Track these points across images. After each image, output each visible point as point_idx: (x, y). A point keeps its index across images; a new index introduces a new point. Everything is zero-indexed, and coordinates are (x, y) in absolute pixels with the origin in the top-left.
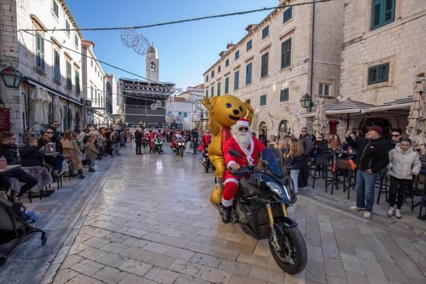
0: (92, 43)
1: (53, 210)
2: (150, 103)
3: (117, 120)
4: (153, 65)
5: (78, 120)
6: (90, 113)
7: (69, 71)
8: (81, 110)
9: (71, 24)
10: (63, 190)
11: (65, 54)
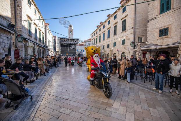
0: (48, 24)
1: (35, 88)
2: (70, 46)
3: (58, 53)
4: (71, 32)
5: (43, 53)
6: (48, 51)
7: (40, 35)
8: (44, 50)
9: (41, 18)
10: (38, 80)
11: (39, 29)
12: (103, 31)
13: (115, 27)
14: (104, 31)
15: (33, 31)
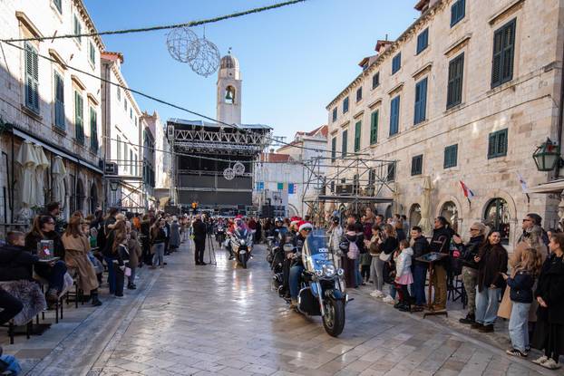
0: (119, 56)
1: (47, 358)
2: (223, 166)
3: (163, 201)
4: (230, 91)
5: (94, 200)
6: (114, 186)
7: (79, 111)
8: (99, 181)
9: (83, 24)
10: (65, 325)
11: (73, 79)
12: (393, 85)
13: (457, 67)
14: (399, 88)
15: (47, 93)
